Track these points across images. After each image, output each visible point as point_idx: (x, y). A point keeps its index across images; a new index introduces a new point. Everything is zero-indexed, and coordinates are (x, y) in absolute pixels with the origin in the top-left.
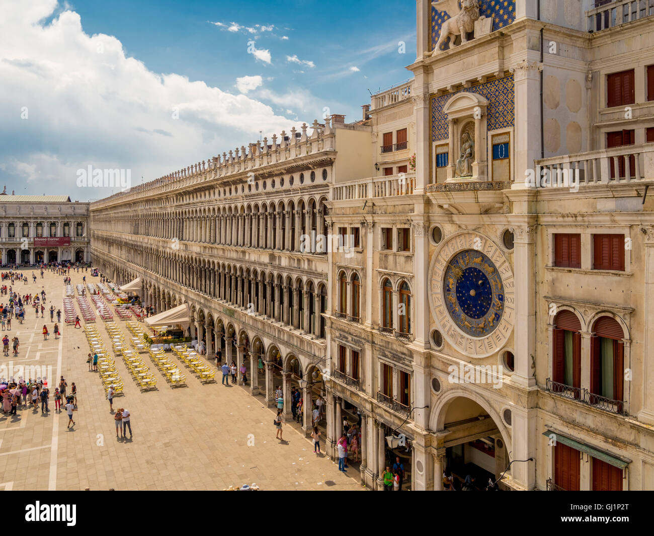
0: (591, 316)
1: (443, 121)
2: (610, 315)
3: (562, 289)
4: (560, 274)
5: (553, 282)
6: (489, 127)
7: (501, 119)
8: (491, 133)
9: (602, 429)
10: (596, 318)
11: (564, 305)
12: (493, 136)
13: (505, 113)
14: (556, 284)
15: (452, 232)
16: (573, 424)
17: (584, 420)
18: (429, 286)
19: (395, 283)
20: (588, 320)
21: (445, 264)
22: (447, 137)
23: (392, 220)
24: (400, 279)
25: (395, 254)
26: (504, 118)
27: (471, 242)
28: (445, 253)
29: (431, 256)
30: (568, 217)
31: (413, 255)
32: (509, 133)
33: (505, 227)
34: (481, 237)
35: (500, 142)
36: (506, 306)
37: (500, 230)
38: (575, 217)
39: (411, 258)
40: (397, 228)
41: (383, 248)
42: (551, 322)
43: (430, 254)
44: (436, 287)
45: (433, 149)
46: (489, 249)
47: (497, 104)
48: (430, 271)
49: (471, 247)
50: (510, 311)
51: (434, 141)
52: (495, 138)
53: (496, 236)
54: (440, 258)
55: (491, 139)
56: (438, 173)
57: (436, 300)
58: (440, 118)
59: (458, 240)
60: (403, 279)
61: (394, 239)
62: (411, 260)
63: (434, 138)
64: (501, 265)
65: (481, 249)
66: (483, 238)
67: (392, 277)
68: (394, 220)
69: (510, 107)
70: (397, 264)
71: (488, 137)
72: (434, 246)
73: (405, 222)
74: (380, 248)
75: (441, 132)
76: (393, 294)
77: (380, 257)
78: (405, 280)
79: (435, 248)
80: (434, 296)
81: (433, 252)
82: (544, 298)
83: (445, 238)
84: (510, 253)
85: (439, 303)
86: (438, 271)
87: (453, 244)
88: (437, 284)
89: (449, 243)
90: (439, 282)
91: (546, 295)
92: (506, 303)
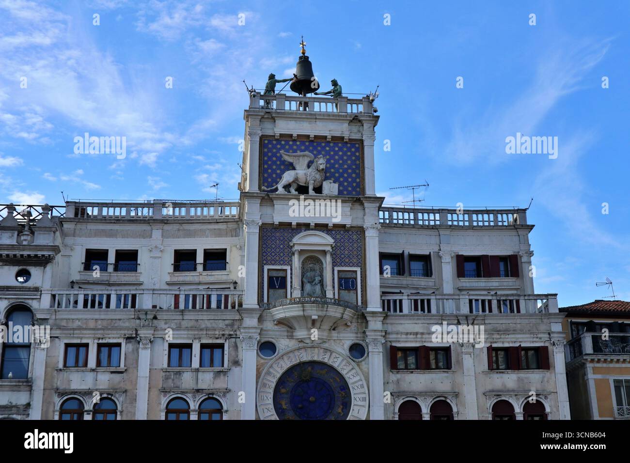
0: (429, 402)
1: (278, 250)
2: (443, 399)
3: (405, 386)
4: (403, 375)
5: (398, 381)
6: (334, 264)
7: (347, 260)
8: (336, 269)
10: (433, 402)
11: (408, 397)
12: (339, 271)
13: (351, 256)
14: (401, 383)
15: (290, 346)
18: (257, 397)
19: (196, 401)
20: (427, 404)
21: (278, 376)
22: (284, 264)
23: (195, 335)
24: (205, 396)
25: (197, 370)
26: (349, 260)
27: (313, 355)
28: (280, 366)
29: (260, 368)
30: (410, 335)
31: (230, 369)
32: (356, 271)
33: (353, 342)
34: (326, 350)
35: (346, 277)
36: (354, 405)
37: (348, 344)
38: (416, 335)
39: (224, 373)
40: (201, 344)
41: (169, 365)
42: (397, 410)
43: (258, 367)
44: (265, 398)
45: (263, 271)
46: (336, 360)
47: (342, 248)
48: (259, 384)
49: (314, 359)
50: (358, 408)
51: (265, 265)
52: (342, 273)
53: (344, 349)
54: (271, 370)
55: (338, 273)
56: (270, 293)
57: (266, 411)
58: (273, 246)
59: (297, 353)
60: (211, 396)
61: (195, 355)
62: (224, 375)
63: (265, 262)
64: (348, 372)
65: (326, 360)
66: (328, 351)
67: (190, 395)
68: (197, 335)
69: (355, 253)
70: (200, 381)
71: (333, 271)
72: (266, 359)
73: (217, 336)
74: (165, 365)
75: (275, 258)
76: (191, 413)
77: (165, 375)
78: (214, 396)
79: (266, 361)
80: (263, 407)
81: (263, 365)
82: (391, 394)
83: (281, 352)
84: (359, 362)
85: (269, 413)
86: (268, 383)
87: (290, 357)
88: (267, 395)
89: (284, 357)
90: (270, 393)
91: (392, 391)
92: (353, 402)
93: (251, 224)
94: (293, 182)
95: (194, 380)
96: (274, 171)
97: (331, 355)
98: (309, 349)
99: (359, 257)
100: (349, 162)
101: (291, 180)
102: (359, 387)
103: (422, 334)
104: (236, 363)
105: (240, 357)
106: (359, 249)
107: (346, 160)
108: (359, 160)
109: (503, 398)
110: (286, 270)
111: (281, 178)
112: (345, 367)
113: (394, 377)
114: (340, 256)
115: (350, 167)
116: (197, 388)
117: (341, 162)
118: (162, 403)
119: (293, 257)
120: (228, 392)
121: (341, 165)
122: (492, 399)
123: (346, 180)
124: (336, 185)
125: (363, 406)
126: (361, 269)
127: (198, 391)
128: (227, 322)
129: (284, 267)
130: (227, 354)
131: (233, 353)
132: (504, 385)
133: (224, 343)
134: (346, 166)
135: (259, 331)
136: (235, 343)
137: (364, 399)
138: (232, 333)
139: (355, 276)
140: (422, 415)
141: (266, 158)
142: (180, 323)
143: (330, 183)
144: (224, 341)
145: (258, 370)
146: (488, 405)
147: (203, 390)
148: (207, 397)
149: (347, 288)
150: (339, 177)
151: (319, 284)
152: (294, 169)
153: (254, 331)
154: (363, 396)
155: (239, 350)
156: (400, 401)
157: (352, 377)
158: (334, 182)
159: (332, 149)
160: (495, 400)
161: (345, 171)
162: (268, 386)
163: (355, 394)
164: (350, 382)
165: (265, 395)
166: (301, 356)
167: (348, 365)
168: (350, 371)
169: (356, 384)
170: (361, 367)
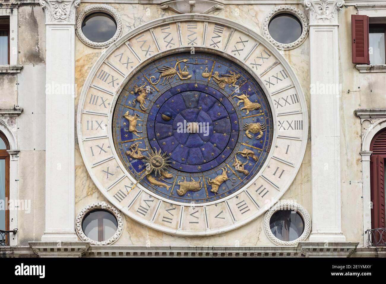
4: (381, 76)
5: (370, 88)
14: (376, 91)
15: (145, 19)
18: (78, 124)
21: (122, 81)
27: (194, 36)
28: (124, 60)
29: (84, 66)
31: (22, 69)
33: (278, 8)
34: (221, 25)
36: (280, 137)
37: (266, 13)
39: (10, 76)
42: (367, 148)
43: (81, 62)
44: (96, 125)
46: (240, 46)
48: (82, 97)
49: (195, 46)
50: (288, 142)
53: (258, 24)
54: (106, 69)
57: (96, 150)
59: (159, 34)
62: (10, 81)
64: (266, 72)
65: (220, 48)
66: (225, 29)
72: (94, 47)
79: (96, 51)
80: (90, 144)
81: (89, 58)
82: (355, 113)
83: (126, 31)
84: (288, 49)
85: (105, 156)
86: (100, 94)
87: (145, 42)
88: (100, 119)
89: (134, 41)
90: (106, 116)
91: (357, 108)
92: (278, 131)
97: (230, 35)
98: (185, 25)
102: (289, 100)
104: (35, 57)
105: (42, 44)
112: (260, 61)
113: (361, 79)
120: (19, 115)
125: (297, 139)
130: (16, 38)
131: (27, 35)
133: (8, 17)
136: (32, 15)
137: (299, 125)
144: (9, 11)
145: (79, 70)
154: (298, 118)
156: (374, 129)
157: (273, 81)
162: (100, 101)
163: (280, 115)
164: (270, 90)
165: (95, 118)
166: (168, 39)
167: (267, 56)
168: (271, 68)
169: (284, 95)
170: (293, 59)
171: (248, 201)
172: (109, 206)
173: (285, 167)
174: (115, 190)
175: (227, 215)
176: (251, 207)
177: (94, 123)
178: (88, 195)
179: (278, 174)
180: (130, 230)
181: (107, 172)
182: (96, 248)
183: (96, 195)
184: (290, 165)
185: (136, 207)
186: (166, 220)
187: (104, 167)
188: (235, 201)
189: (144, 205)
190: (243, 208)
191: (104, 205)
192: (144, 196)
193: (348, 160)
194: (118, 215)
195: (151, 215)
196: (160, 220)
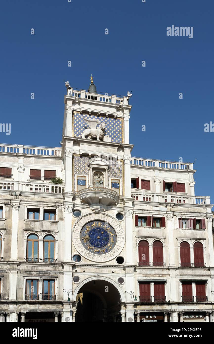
0: (153, 240)
1: (82, 167)
2: (158, 240)
3: (142, 233)
4: (140, 228)
5: (138, 231)
6: (109, 176)
7: (115, 175)
8: (110, 178)
9: (157, 273)
10: (154, 241)
11: (143, 238)
13: (117, 173)
14: (139, 232)
15: (87, 212)
16: (148, 275)
17: (151, 273)
18: (72, 235)
19: (42, 236)
20: (152, 242)
21: (82, 226)
22: (85, 174)
23: (41, 204)
24: (46, 233)
25: (42, 221)
26: (116, 175)
27: (99, 217)
28: (83, 221)
30: (144, 210)
31: (59, 222)
32: (119, 180)
33: (118, 212)
35: (115, 182)
36: (119, 241)
37: (116, 213)
38: (147, 211)
39: (56, 223)
40: (44, 209)
41: (28, 218)
42: (138, 244)
43: (73, 221)
45: (74, 177)
46: (110, 220)
47: (113, 169)
48: (73, 229)
49: (99, 219)
50: (120, 242)
51: (75, 173)
52: (113, 180)
53: (114, 215)
54: (79, 223)
55: (111, 180)
56: (78, 187)
58: (79, 165)
59: (91, 216)
60: (49, 234)
61: (41, 214)
62: (56, 224)
63: (75, 172)
64: (115, 226)
65: (105, 220)
66: (106, 216)
67: (39, 233)
68: (42, 204)
69: (119, 171)
70: (44, 226)
71: (109, 179)
72: (76, 218)
73: (52, 206)
74: (26, 218)
75: (80, 171)
76: (40, 241)
77: (26, 223)
78: (51, 234)
79: (77, 219)
80: (75, 240)
81: (75, 220)
82: (135, 236)
83: (83, 215)
84: (121, 221)
85: (78, 243)
86: (77, 229)
87: (88, 217)
88: (77, 234)
89: (85, 217)
90: (78, 233)
91: (136, 235)
92: (118, 239)
93: (68, 153)
94: (89, 135)
95: (41, 226)
96: (80, 129)
98: (97, 214)
99: (121, 173)
100: (116, 128)
101: (88, 133)
102: (121, 233)
103: (150, 210)
104: (61, 219)
105: (64, 216)
106: (121, 170)
107: (115, 128)
108: (121, 128)
109: (185, 240)
110: (86, 177)
111: (83, 132)
112: (114, 224)
113: (137, 229)
114: (112, 172)
115: (117, 131)
116: (42, 230)
117: (112, 128)
118: (25, 236)
119: (89, 171)
120: (58, 232)
121: (113, 129)
122: (180, 241)
123: (115, 137)
124: (110, 138)
125: (122, 241)
126: (122, 179)
127: (43, 231)
128: (57, 200)
129: (85, 176)
130: (57, 214)
131: (60, 214)
132: (185, 235)
133: (55, 209)
134: (115, 130)
135: (73, 204)
136: (61, 209)
138: (59, 204)
139: (119, 182)
140: (149, 246)
141: (75, 122)
142: (33, 199)
143: (108, 137)
144: (56, 208)
145: (72, 223)
146: (179, 243)
147: (45, 230)
148: (47, 234)
149: (115, 188)
150: (112, 135)
151: (102, 184)
152: (90, 128)
153: (71, 204)
154: (123, 237)
155: (63, 213)
156: (139, 240)
157: (117, 228)
158: (110, 137)
159: (108, 121)
160: (181, 241)
161: (115, 132)
162: (77, 230)
163: (119, 236)
164: (116, 230)
165: (76, 234)
166: (93, 217)
167: (115, 222)
168: (117, 225)
169: (120, 231)
170: (122, 224)
171: (111, 255)
172: (79, 254)
173: (120, 248)
174: (81, 251)
175: (107, 257)
176: (112, 256)
177: (76, 235)
178: (74, 252)
179: (118, 249)
180: (84, 260)
181: (79, 246)
182: (77, 264)
183: (76, 251)
184: (121, 247)
185: (86, 255)
186: (93, 258)
187: (78, 245)
188: (108, 254)
189: (87, 254)
190: (110, 256)
191: (78, 254)
192: (87, 252)
193: (133, 247)
194: (82, 257)
195: (89, 257)
196: (91, 257)
